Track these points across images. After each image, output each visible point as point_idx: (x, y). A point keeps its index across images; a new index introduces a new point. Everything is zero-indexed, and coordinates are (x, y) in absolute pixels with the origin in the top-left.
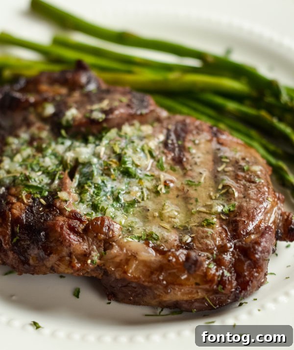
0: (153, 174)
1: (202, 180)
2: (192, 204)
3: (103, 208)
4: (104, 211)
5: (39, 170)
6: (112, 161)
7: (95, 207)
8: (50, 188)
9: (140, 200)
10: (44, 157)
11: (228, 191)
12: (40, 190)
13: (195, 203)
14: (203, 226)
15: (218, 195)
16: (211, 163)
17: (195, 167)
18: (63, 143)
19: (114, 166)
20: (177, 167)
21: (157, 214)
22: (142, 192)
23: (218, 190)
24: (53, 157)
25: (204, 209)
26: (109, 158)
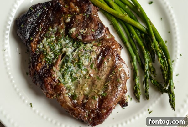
0: (88, 69)
1: (102, 79)
2: (94, 87)
3: (65, 78)
4: (65, 79)
5: (53, 51)
6: (76, 59)
7: (63, 76)
8: (53, 61)
9: (78, 78)
10: (57, 44)
11: (107, 88)
12: (49, 60)
13: (95, 87)
14: (92, 98)
15: (103, 87)
16: (108, 72)
17: (102, 72)
18: (65, 41)
19: (76, 62)
20: (97, 69)
21: (81, 86)
22: (81, 75)
23: (104, 85)
24: (60, 46)
25: (96, 91)
26: (76, 57)
